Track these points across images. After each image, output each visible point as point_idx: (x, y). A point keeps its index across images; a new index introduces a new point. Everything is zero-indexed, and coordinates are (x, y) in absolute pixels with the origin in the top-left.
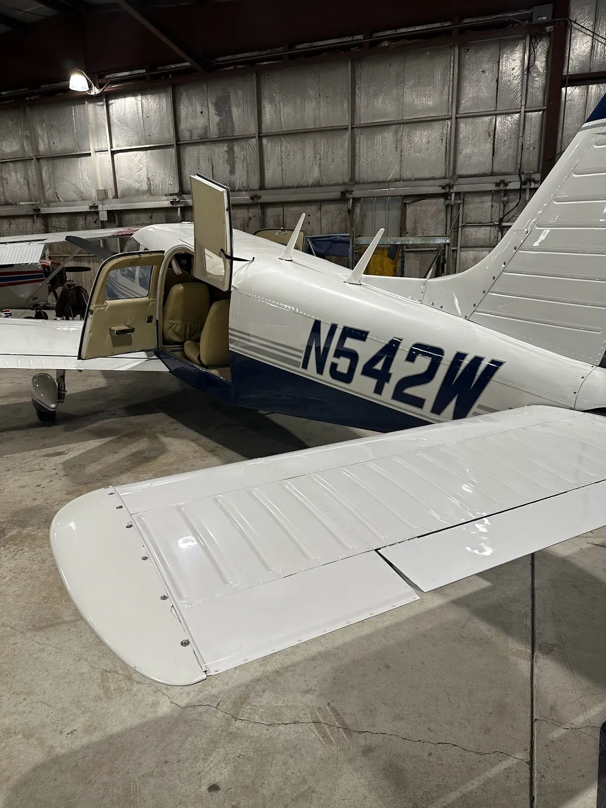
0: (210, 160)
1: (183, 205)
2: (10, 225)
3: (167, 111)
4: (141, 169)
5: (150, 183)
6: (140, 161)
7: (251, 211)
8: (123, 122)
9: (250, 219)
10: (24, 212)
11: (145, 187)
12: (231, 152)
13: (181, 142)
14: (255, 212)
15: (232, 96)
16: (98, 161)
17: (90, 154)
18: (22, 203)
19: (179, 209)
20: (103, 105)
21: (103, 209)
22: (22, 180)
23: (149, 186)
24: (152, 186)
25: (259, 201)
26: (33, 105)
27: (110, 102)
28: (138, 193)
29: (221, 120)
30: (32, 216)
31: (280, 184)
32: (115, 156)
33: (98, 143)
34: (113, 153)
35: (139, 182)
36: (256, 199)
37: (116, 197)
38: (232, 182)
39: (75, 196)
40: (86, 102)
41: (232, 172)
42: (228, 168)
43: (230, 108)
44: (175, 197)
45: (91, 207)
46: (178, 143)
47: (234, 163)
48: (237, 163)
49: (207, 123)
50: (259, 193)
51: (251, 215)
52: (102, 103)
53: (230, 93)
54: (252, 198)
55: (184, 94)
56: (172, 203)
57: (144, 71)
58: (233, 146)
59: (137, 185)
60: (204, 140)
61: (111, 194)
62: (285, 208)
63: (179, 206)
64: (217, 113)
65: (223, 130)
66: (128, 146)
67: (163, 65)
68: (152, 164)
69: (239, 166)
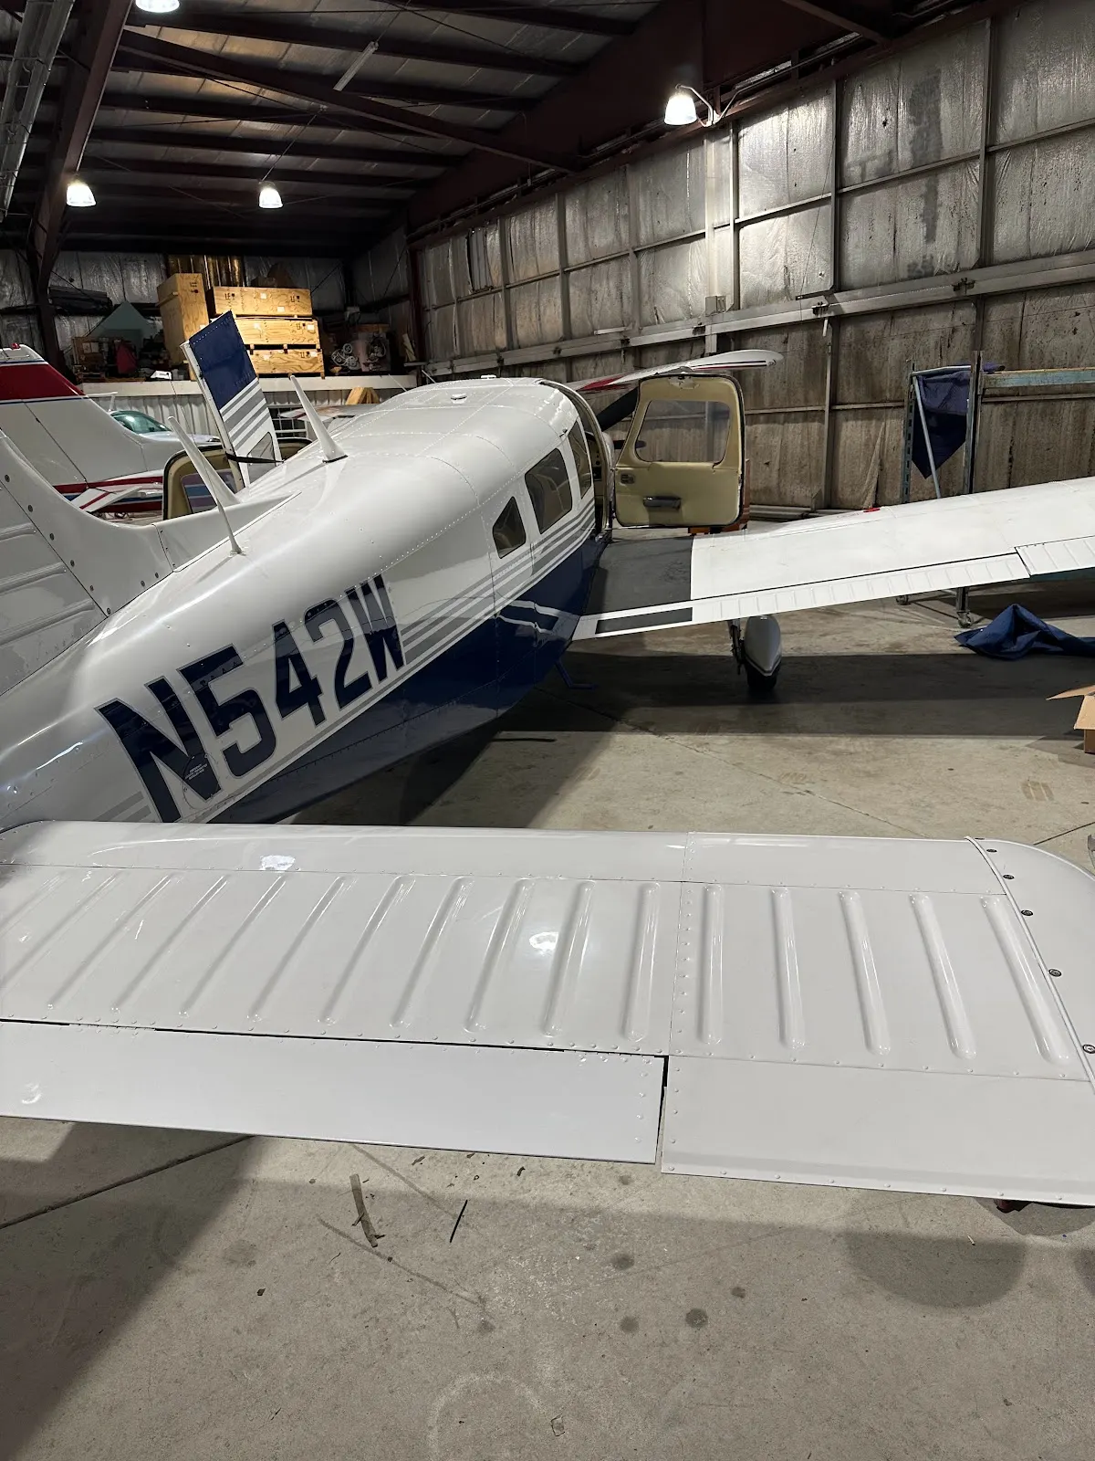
0: (893, 218)
1: (832, 314)
2: (595, 368)
3: (826, 132)
4: (777, 252)
5: (789, 276)
6: (777, 235)
7: (960, 313)
8: (757, 167)
9: (954, 330)
10: (608, 346)
11: (780, 285)
12: (931, 196)
13: (845, 190)
14: (967, 314)
15: (943, 77)
16: (715, 246)
17: (703, 235)
18: (600, 332)
19: (826, 321)
20: (728, 142)
21: (712, 331)
22: (614, 292)
23: (787, 281)
24: (792, 281)
25: (970, 292)
26: (635, 161)
27: (741, 133)
28: (770, 297)
29: (919, 132)
30: (618, 351)
31: (1022, 253)
32: (742, 231)
33: (717, 213)
34: (738, 227)
35: (772, 276)
36: (963, 288)
37: (736, 306)
38: (928, 258)
39: (680, 312)
40: (705, 141)
41: (930, 237)
42: (923, 231)
43: (938, 101)
44: (821, 299)
45: (696, 330)
46: (840, 191)
47: (935, 218)
48: (941, 217)
49: (893, 144)
50: (972, 275)
51: (957, 322)
52: (727, 138)
53: (939, 71)
54: (957, 288)
55: (858, 93)
56: (816, 311)
57: (789, 64)
58: (937, 182)
59: (767, 284)
60: (887, 179)
61: (729, 302)
62: (1027, 303)
63: (827, 315)
64: (912, 118)
65: (921, 152)
66: (760, 210)
67: (825, 42)
68: (793, 241)
69: (944, 225)
